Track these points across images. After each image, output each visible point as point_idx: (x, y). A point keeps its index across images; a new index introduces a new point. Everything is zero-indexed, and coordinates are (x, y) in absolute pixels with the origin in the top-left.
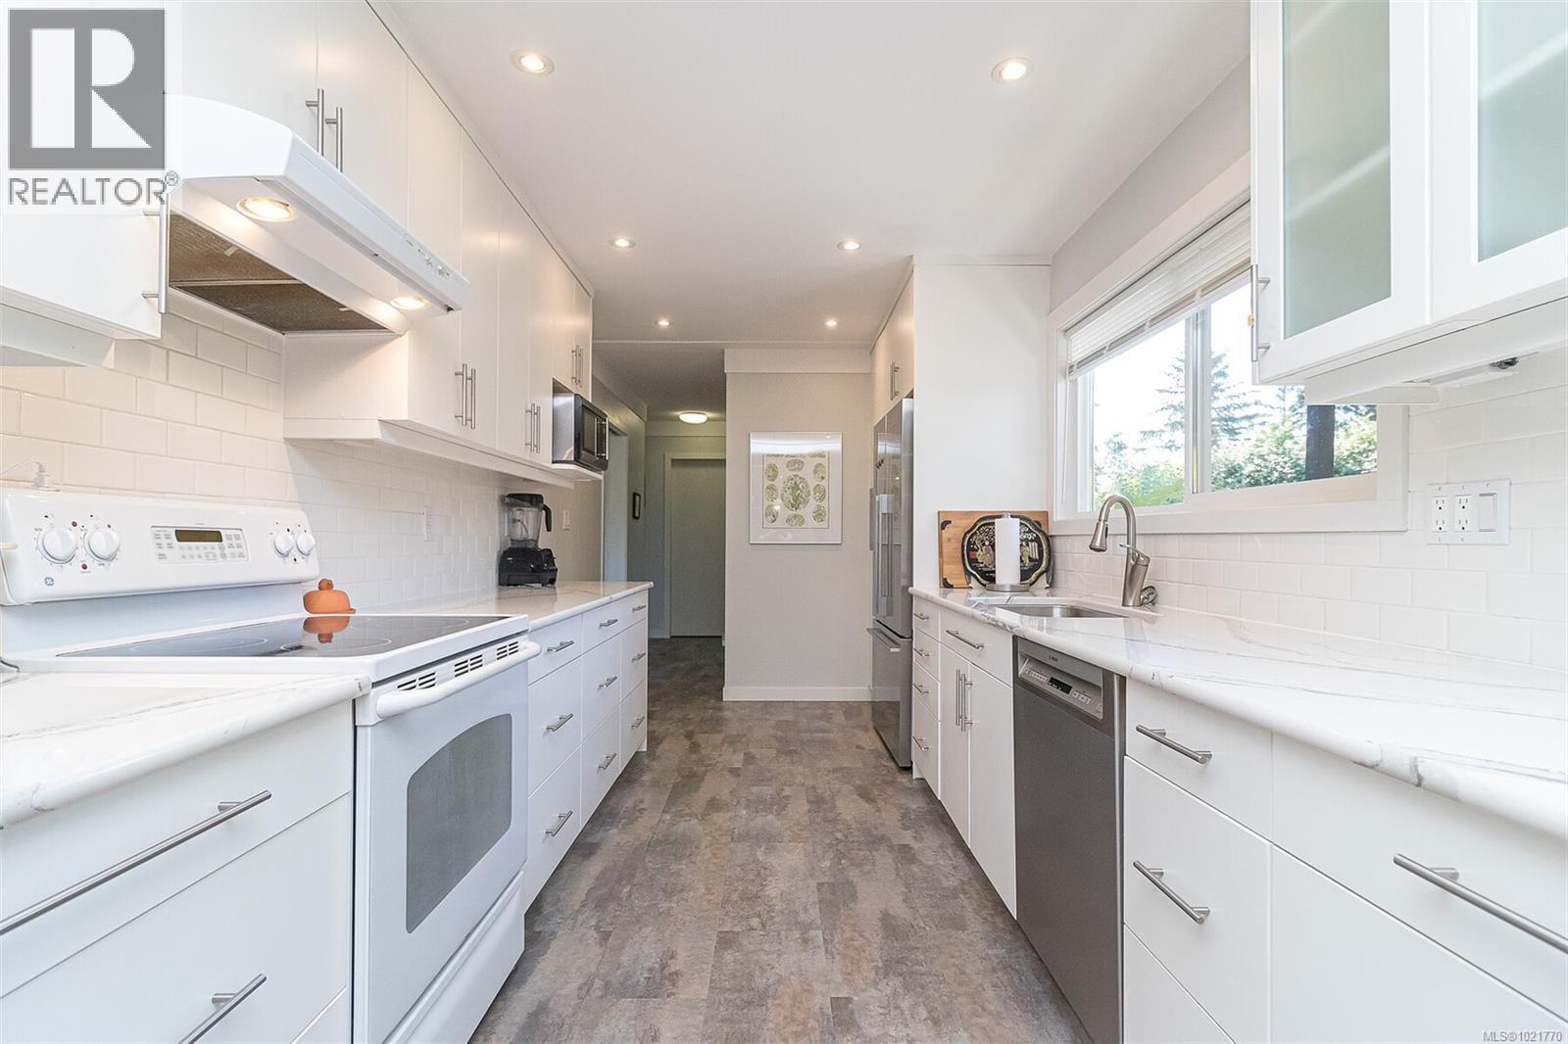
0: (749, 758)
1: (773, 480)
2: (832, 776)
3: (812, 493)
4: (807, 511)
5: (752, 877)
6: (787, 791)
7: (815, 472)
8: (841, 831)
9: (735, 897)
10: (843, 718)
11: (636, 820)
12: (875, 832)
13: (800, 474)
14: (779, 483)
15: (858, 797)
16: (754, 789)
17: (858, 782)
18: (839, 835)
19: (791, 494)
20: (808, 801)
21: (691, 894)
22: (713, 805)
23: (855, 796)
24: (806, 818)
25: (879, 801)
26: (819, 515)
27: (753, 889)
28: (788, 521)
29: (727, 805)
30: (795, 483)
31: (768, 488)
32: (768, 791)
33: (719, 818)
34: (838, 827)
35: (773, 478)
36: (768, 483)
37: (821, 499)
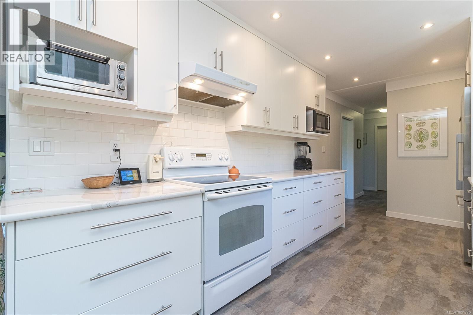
0: (385, 239)
1: (409, 131)
2: (422, 256)
3: (430, 135)
4: (427, 143)
5: (358, 282)
6: (395, 256)
7: (432, 126)
8: (412, 279)
9: (348, 286)
10: (444, 234)
11: (327, 249)
12: (431, 286)
13: (423, 127)
14: (412, 132)
15: (431, 269)
16: (380, 251)
17: (435, 263)
18: (410, 281)
19: (419, 136)
20: (402, 263)
21: (332, 279)
22: (359, 252)
23: (429, 268)
24: (397, 269)
25: (442, 273)
26: (434, 144)
27: (356, 286)
28: (417, 147)
29: (364, 253)
30: (421, 131)
31: (407, 134)
32: (385, 253)
33: (358, 257)
34: (411, 277)
35: (410, 130)
36: (406, 132)
37: (435, 138)
